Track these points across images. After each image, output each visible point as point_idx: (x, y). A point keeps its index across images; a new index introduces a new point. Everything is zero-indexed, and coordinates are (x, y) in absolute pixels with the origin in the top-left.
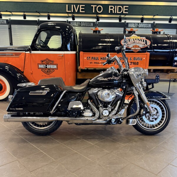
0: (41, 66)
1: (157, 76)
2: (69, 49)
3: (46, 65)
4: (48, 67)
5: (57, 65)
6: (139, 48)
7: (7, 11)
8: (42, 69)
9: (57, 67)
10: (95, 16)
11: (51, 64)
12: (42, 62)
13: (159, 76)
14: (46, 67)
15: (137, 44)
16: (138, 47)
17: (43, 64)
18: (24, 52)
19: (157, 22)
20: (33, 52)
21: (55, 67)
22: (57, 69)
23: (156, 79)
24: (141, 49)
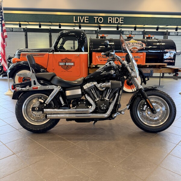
0: (62, 64)
1: (151, 71)
2: (83, 51)
3: (65, 63)
4: (67, 64)
5: (74, 62)
6: (137, 50)
7: (25, 21)
8: (62, 66)
9: (74, 64)
10: (97, 25)
11: (69, 62)
12: (62, 60)
13: (152, 71)
14: (65, 65)
15: (135, 47)
16: (137, 48)
17: (63, 62)
18: (48, 53)
19: (146, 30)
20: (55, 53)
21: (72, 64)
22: (74, 65)
23: (150, 73)
24: (139, 50)
